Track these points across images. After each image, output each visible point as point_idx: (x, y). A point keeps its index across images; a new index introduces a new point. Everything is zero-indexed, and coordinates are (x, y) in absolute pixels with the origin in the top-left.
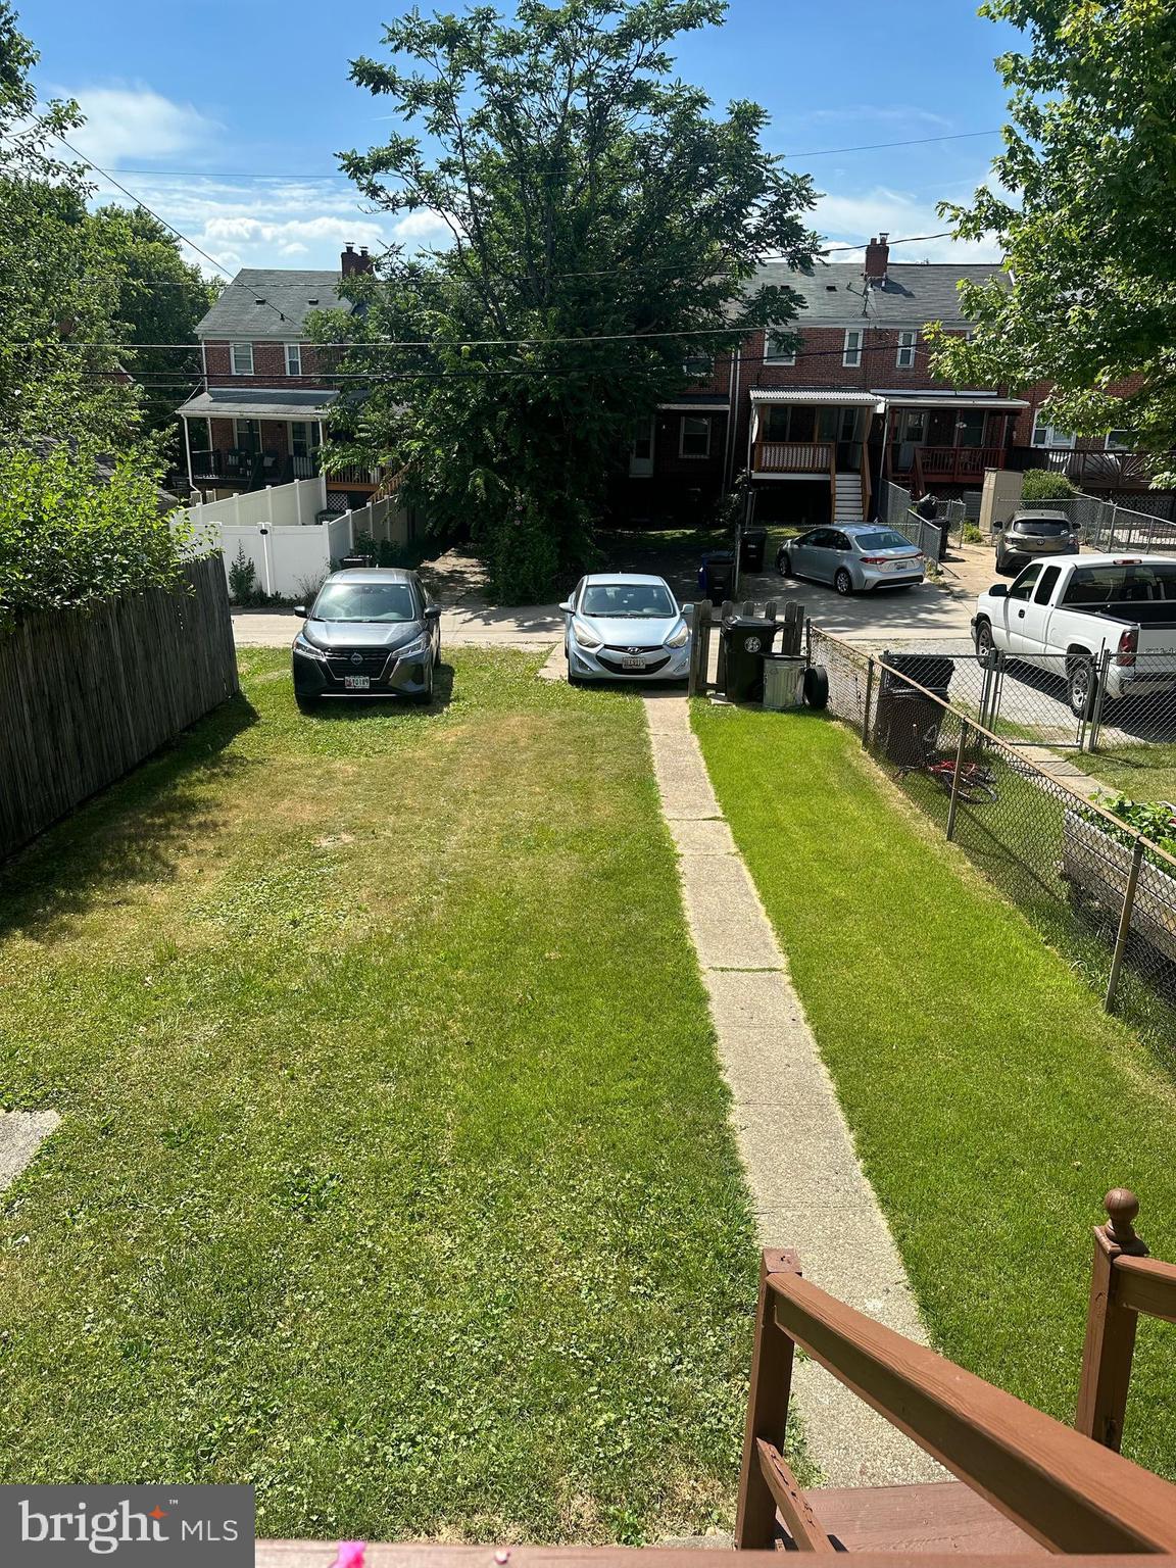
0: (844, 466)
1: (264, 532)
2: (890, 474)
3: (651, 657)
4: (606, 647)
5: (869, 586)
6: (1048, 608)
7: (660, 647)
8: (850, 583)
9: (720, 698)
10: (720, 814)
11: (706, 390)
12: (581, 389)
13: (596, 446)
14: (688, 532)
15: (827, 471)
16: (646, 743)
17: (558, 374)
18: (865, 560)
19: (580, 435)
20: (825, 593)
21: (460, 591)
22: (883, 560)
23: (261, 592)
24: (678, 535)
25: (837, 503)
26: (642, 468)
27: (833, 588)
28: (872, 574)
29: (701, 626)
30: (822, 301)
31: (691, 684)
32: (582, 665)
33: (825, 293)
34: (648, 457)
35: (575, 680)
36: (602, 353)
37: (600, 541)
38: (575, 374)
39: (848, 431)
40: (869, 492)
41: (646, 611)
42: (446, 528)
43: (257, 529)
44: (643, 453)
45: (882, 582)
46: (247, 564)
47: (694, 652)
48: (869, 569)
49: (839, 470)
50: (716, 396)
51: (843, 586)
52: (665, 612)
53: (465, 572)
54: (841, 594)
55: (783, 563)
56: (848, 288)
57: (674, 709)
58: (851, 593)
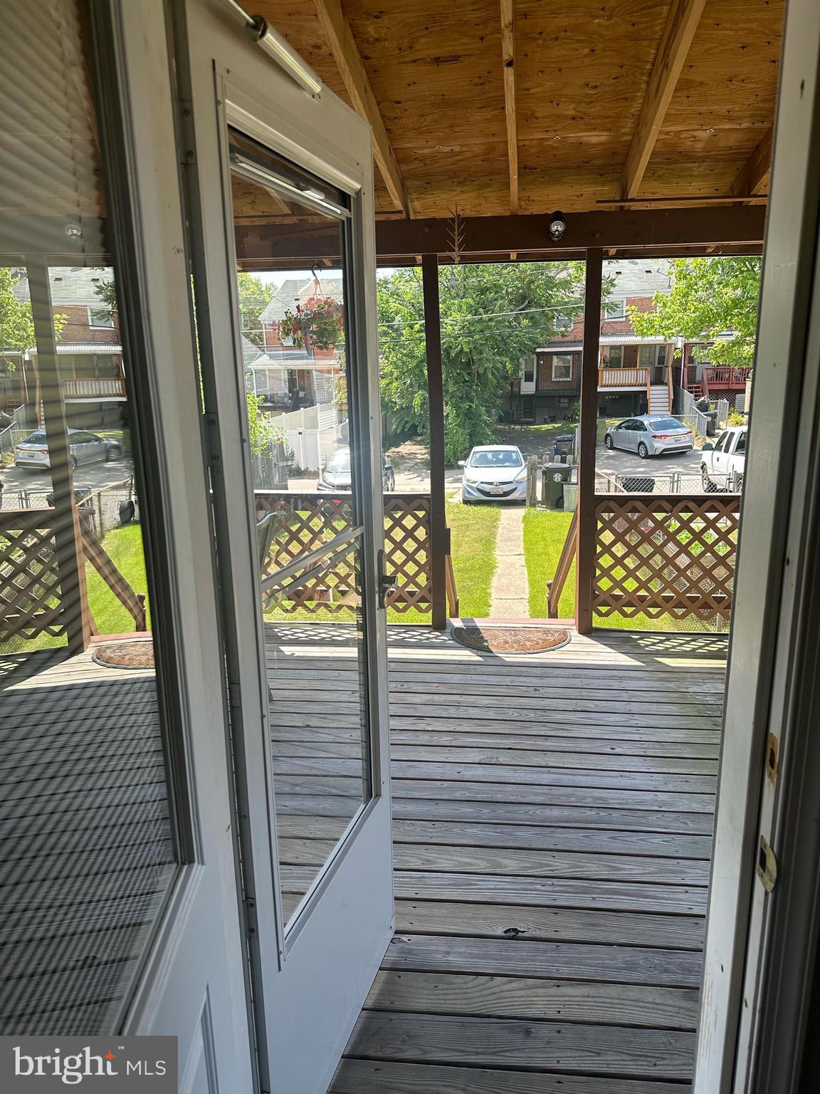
0: (658, 380)
1: (300, 433)
2: (686, 385)
3: (506, 488)
4: (482, 483)
5: (658, 453)
6: (728, 455)
7: (512, 482)
8: (646, 451)
9: (543, 508)
10: (523, 553)
11: (566, 339)
12: (482, 345)
13: (490, 376)
14: (557, 425)
15: (645, 385)
16: (496, 527)
17: (467, 336)
18: (655, 437)
19: (481, 371)
20: (631, 457)
21: (411, 463)
22: (666, 436)
23: (299, 468)
24: (550, 428)
25: (651, 405)
26: (528, 388)
27: (638, 454)
28: (660, 446)
29: (532, 469)
30: (642, 280)
31: (528, 503)
32: (469, 493)
33: (645, 274)
34: (532, 381)
35: (466, 502)
36: (494, 324)
37: (495, 432)
38: (477, 337)
39: (662, 360)
40: (672, 397)
41: (506, 464)
42: (404, 427)
43: (297, 432)
44: (529, 378)
45: (665, 450)
46: (290, 452)
47: (528, 483)
48: (658, 442)
49: (652, 384)
50: (575, 342)
51: (643, 453)
52: (517, 463)
53: (416, 454)
54: (642, 458)
55: (608, 441)
56: (658, 271)
57: (516, 514)
58: (647, 457)
